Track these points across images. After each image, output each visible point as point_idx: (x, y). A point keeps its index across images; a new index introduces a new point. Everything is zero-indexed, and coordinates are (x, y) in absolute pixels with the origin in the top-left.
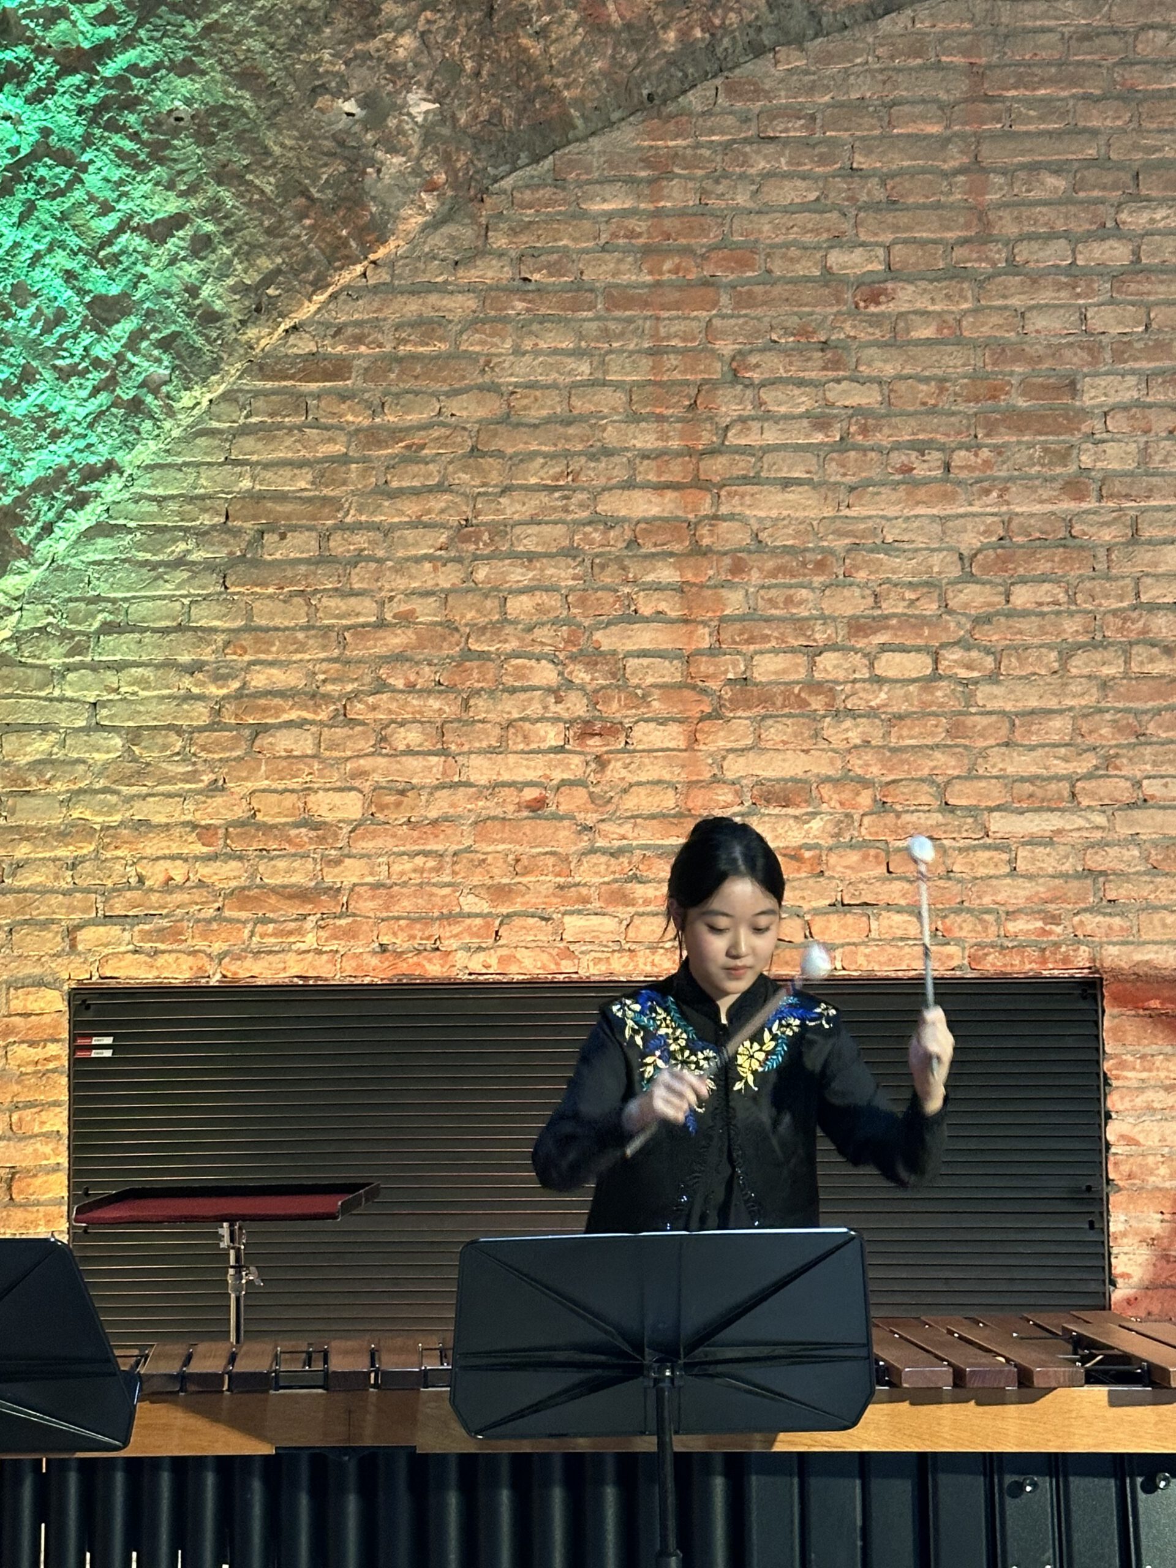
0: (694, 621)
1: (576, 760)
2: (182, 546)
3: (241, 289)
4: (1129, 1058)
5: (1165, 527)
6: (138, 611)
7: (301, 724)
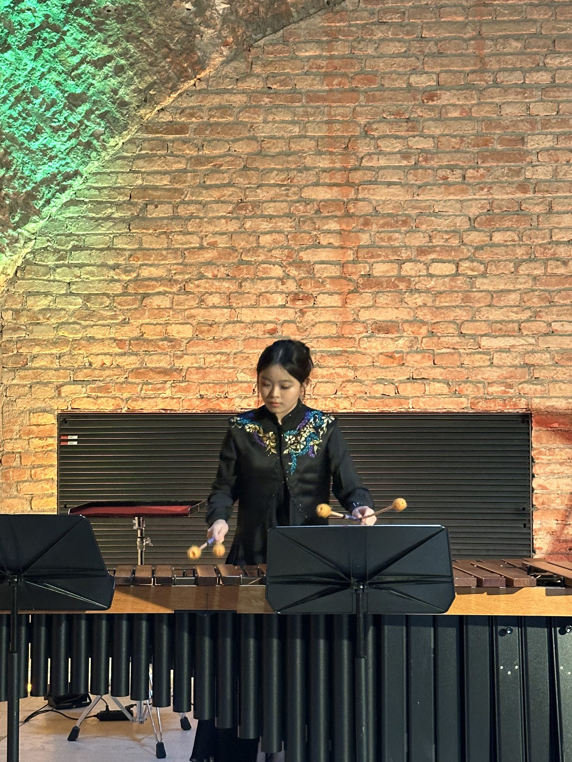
0: (346, 248)
1: (291, 311)
2: (109, 211)
3: (138, 91)
4: (543, 450)
5: (565, 206)
6: (90, 240)
7: (164, 293)
